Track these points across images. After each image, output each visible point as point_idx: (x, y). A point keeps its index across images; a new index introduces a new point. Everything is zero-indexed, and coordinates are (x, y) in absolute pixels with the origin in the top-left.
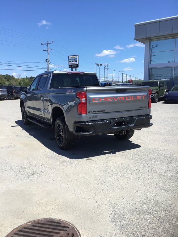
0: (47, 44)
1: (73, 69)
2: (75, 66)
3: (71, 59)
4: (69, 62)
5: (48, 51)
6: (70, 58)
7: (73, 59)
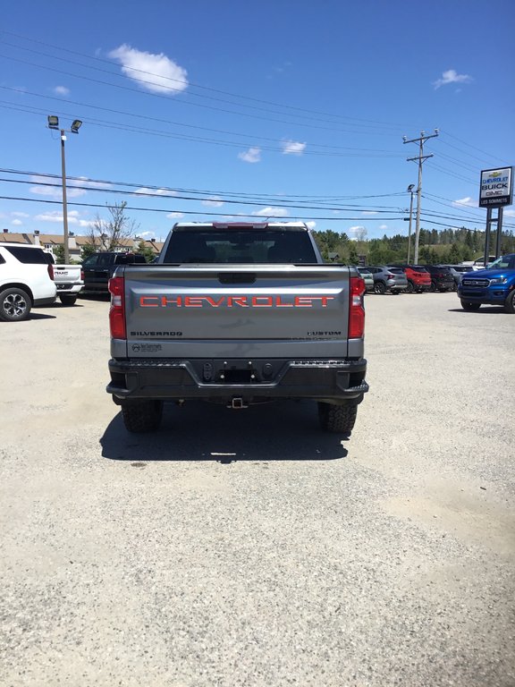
0: (421, 141)
1: (493, 210)
2: (500, 201)
3: (488, 181)
4: (482, 188)
5: (420, 160)
6: (485, 178)
7: (495, 180)
